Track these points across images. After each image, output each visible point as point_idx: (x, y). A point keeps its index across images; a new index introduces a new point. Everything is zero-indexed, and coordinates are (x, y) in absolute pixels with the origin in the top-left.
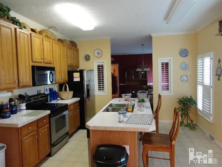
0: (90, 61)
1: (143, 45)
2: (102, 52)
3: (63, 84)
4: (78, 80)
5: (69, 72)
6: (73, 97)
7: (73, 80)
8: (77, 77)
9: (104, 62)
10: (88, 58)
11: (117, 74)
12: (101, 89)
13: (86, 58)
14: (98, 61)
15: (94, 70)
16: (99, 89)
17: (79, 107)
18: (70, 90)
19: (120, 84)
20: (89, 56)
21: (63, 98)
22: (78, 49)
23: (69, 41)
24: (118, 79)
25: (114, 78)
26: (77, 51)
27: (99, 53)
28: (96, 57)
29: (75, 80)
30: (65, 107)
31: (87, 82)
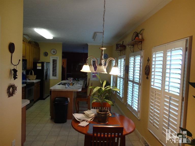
0: (47, 57)
1: (84, 48)
2: (56, 51)
3: (30, 70)
4: (40, 68)
5: (34, 63)
6: (36, 79)
7: (37, 68)
8: (39, 67)
9: (57, 58)
10: (46, 54)
11: (65, 66)
12: (54, 75)
13: (45, 54)
14: (54, 57)
15: (50, 63)
16: (53, 75)
17: (40, 85)
18: (35, 74)
19: (67, 74)
20: (47, 53)
21: (30, 79)
22: (40, 48)
23: (34, 42)
24: (66, 70)
25: (63, 68)
26: (39, 49)
27: (54, 52)
28: (52, 54)
29: (38, 68)
30: (33, 84)
31: (46, 70)
